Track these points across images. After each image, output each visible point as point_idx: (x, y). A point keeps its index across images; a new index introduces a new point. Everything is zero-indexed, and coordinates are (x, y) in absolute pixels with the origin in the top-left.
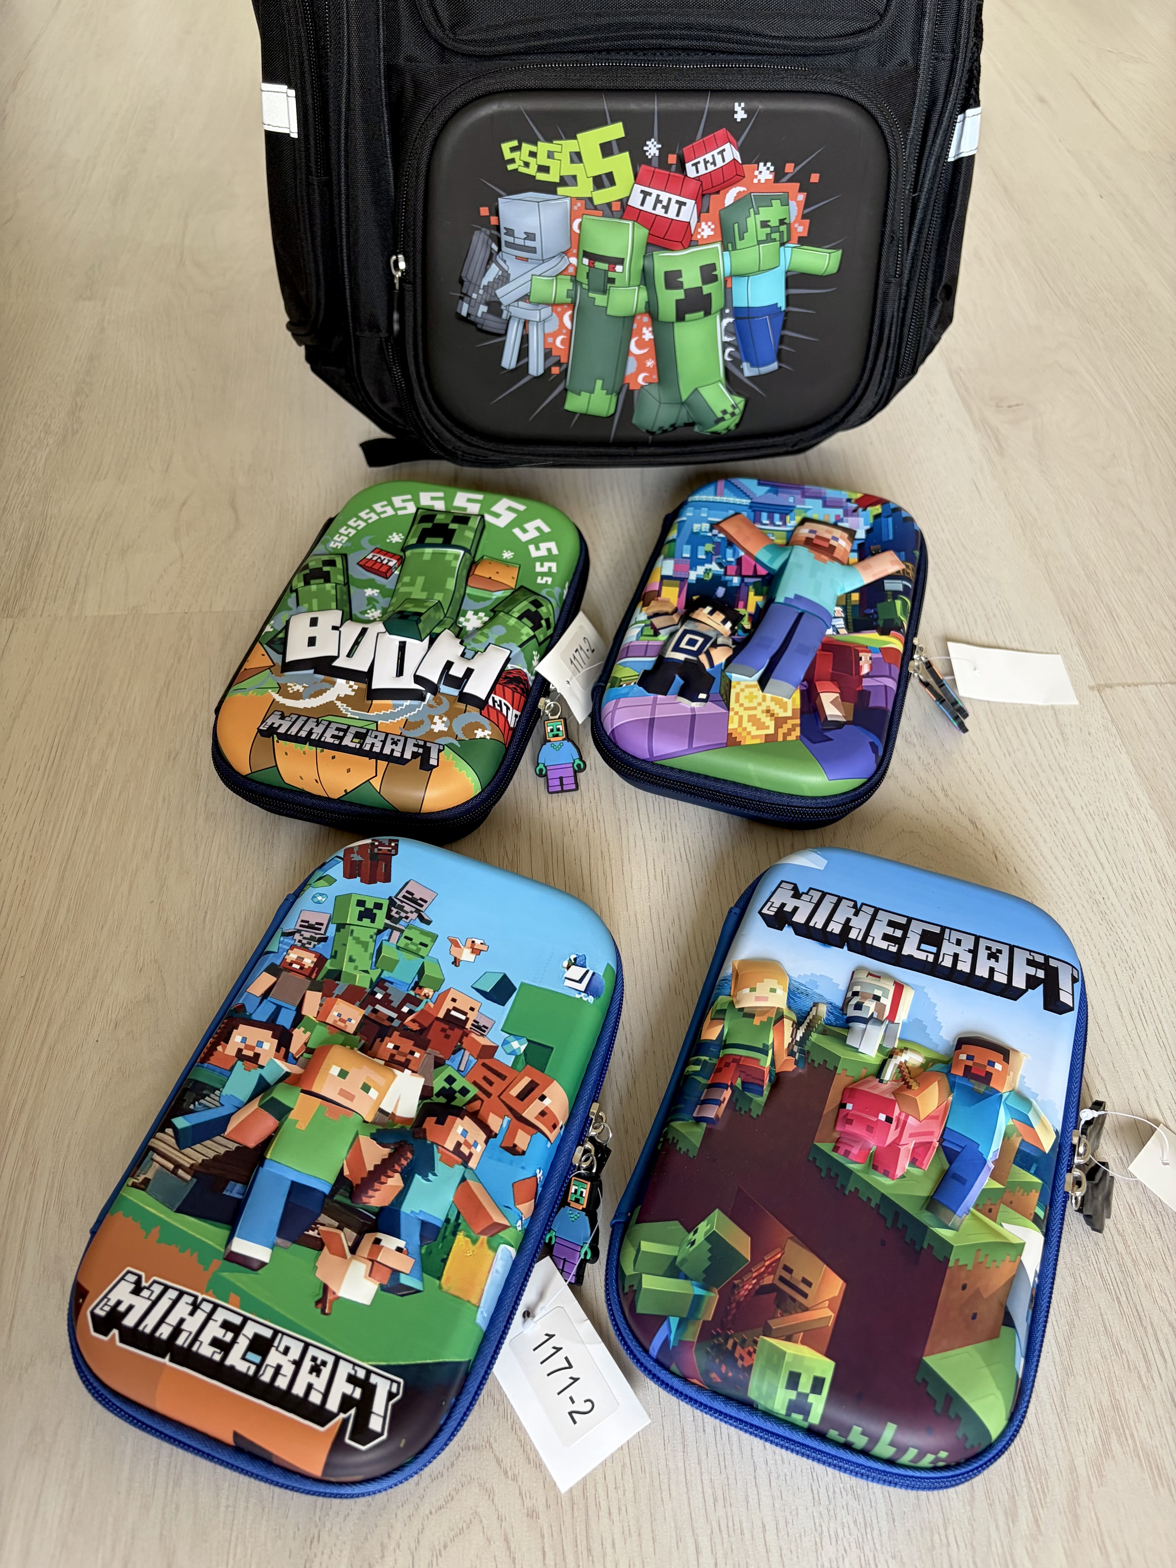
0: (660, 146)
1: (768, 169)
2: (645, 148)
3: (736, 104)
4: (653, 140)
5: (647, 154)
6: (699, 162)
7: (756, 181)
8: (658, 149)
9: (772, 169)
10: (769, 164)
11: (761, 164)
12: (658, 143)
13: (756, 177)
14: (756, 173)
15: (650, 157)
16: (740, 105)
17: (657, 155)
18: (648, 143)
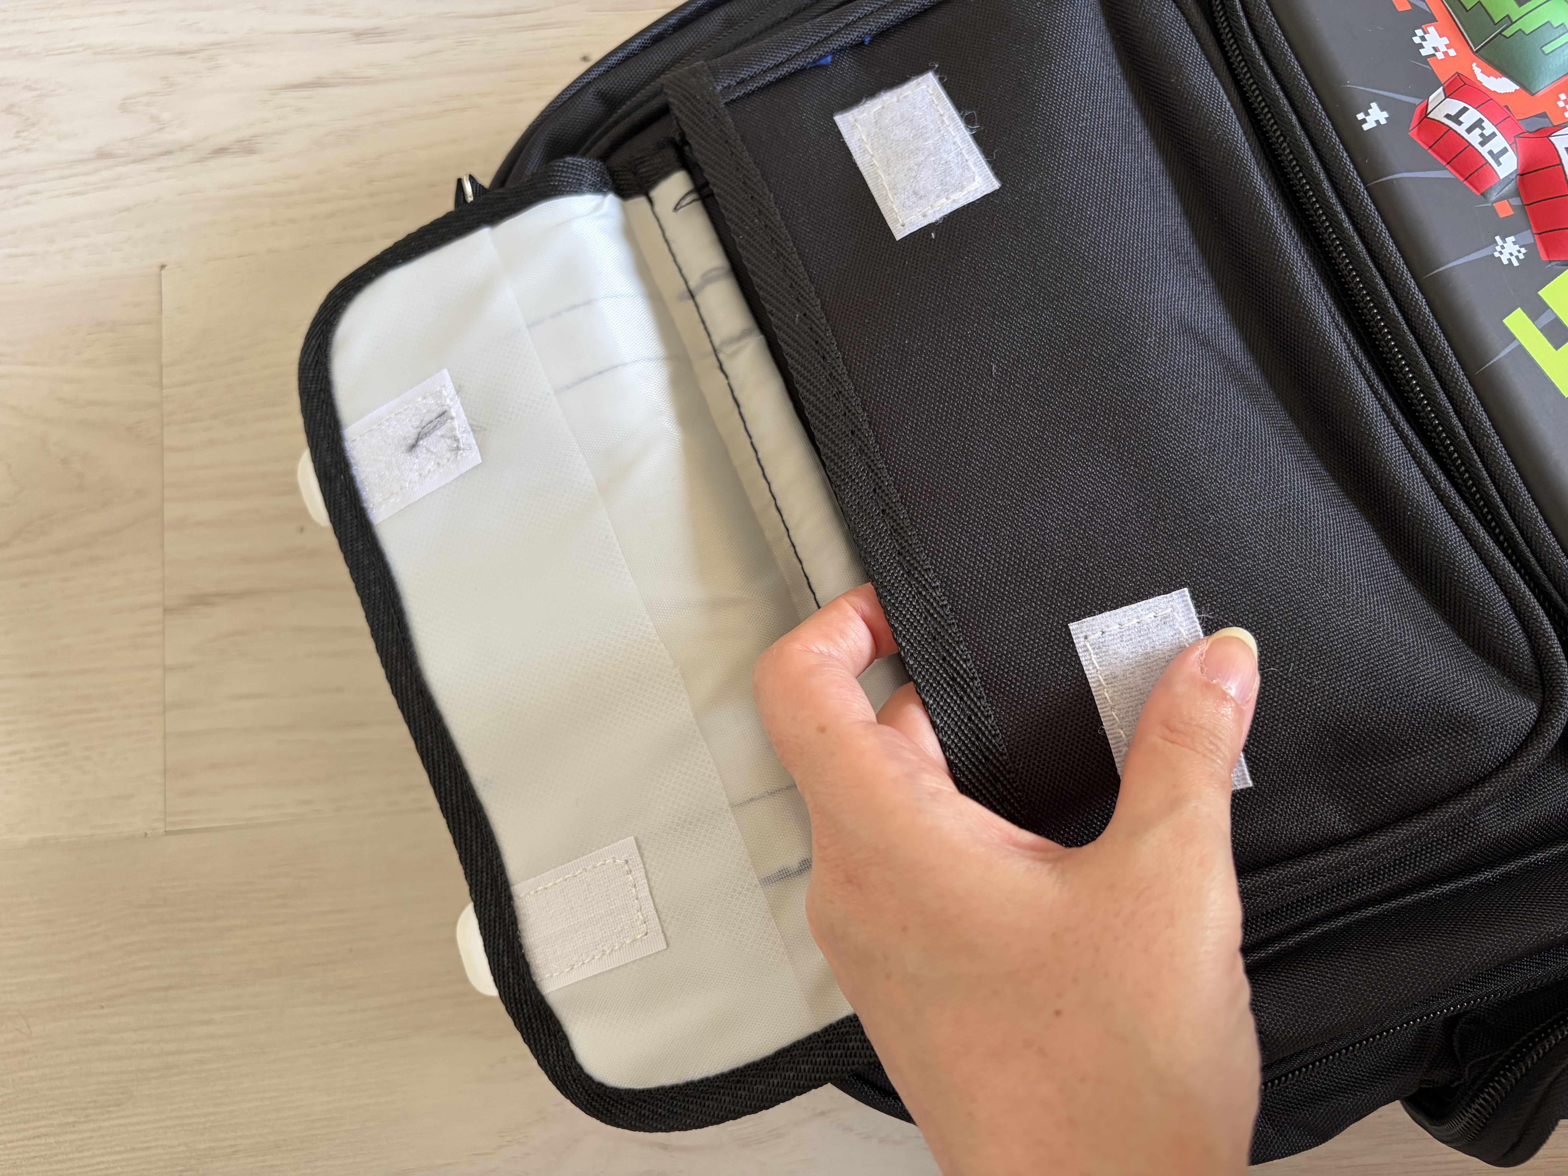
0: (1498, 238)
1: (1423, 38)
2: (1516, 263)
3: (1366, 127)
4: (1497, 254)
5: (1521, 257)
6: (1491, 153)
7: (1452, 52)
8: (1503, 239)
9: (1419, 32)
10: (1417, 40)
11: (1424, 53)
12: (1495, 242)
13: (1445, 53)
14: (1440, 56)
15: (1523, 250)
16: (1364, 121)
17: (1512, 238)
18: (1505, 262)
